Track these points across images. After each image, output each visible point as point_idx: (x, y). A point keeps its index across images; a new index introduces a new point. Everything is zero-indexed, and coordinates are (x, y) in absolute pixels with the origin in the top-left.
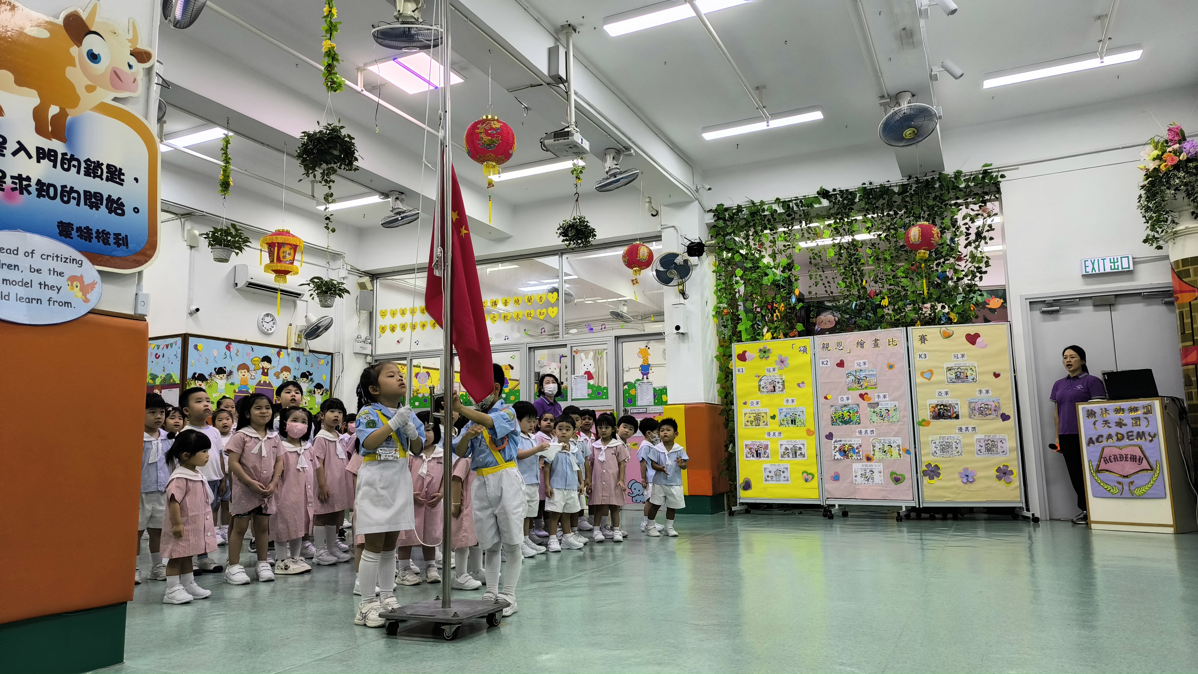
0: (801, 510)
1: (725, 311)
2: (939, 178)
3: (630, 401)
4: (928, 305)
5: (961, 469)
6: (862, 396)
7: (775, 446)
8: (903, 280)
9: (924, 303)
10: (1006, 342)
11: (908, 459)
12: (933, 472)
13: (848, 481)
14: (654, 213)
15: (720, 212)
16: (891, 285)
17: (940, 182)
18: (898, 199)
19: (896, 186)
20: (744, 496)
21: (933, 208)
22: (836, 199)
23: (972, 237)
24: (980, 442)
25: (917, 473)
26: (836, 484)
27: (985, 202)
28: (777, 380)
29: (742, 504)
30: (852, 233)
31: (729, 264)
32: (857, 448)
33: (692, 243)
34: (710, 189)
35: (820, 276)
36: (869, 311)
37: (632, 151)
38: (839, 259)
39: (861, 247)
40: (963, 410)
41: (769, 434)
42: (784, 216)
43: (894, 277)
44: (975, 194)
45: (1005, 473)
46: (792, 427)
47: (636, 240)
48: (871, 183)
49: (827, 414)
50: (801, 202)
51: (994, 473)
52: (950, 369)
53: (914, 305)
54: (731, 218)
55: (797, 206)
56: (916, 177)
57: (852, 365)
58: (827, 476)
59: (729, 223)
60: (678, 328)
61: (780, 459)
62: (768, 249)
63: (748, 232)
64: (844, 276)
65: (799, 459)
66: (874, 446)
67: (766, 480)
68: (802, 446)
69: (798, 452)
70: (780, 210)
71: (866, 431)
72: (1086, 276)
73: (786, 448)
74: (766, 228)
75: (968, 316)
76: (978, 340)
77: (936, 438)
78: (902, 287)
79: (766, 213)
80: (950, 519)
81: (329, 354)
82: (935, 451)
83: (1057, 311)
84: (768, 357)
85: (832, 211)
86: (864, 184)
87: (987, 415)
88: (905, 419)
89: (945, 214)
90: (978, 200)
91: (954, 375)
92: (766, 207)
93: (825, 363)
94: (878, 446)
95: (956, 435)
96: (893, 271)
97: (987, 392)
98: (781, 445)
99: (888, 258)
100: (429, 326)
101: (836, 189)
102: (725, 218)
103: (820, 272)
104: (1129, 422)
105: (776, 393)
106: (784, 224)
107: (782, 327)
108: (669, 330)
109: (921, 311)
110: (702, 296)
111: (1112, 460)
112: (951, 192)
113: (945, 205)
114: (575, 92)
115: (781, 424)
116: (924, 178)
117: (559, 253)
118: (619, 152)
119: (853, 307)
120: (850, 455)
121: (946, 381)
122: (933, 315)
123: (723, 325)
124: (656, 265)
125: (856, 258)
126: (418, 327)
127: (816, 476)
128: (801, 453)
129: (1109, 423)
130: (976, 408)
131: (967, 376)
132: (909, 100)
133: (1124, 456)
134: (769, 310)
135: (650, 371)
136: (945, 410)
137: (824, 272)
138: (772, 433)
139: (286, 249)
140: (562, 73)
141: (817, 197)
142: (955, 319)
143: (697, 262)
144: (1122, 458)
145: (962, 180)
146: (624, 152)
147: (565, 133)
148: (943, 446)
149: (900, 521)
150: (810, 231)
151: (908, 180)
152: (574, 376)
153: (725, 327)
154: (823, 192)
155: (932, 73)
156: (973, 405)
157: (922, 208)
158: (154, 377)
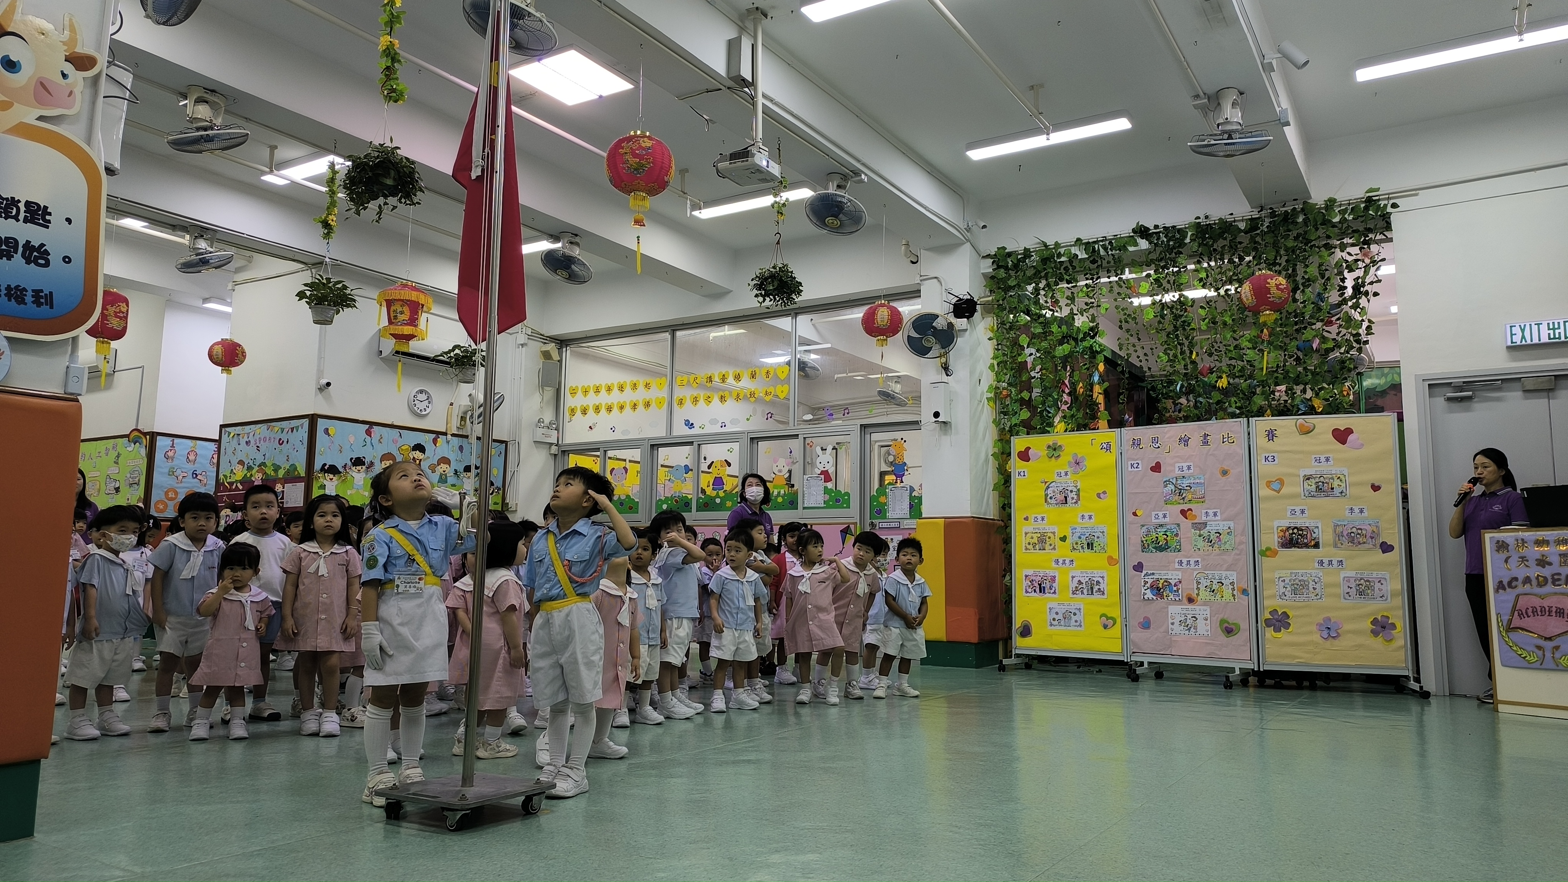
0: (1101, 667)
1: (1005, 392)
2: (1302, 209)
3: (879, 512)
4: (1283, 388)
5: (1320, 619)
6: (1183, 513)
7: (1065, 579)
8: (1248, 351)
9: (1277, 384)
10: (1392, 441)
11: (1245, 602)
12: (1280, 621)
13: (1162, 630)
14: (914, 260)
15: (1001, 259)
16: (1231, 358)
17: (1305, 215)
18: (1244, 239)
19: (1242, 220)
20: (1022, 645)
21: (1293, 252)
22: (1158, 239)
23: (1349, 292)
24: (1348, 581)
25: (1257, 622)
26: (1146, 634)
27: (1368, 243)
28: (1070, 489)
29: (1018, 656)
30: (1179, 287)
31: (1011, 328)
32: (1175, 585)
33: (960, 299)
34: (984, 227)
35: (1134, 346)
36: (1200, 396)
37: (863, 176)
38: (1160, 322)
39: (1192, 306)
40: (1325, 535)
41: (1057, 562)
42: (1087, 264)
43: (1236, 347)
44: (1354, 231)
45: (1383, 627)
46: (1088, 553)
47: (879, 297)
48: (1207, 217)
49: (1135, 537)
50: (1110, 243)
51: (1368, 625)
52: (1308, 478)
53: (1264, 387)
54: (1016, 266)
55: (1105, 249)
56: (1271, 208)
57: (1172, 469)
58: (1134, 622)
59: (1012, 273)
60: (937, 415)
61: (1071, 596)
62: (1064, 307)
63: (1037, 284)
64: (1166, 346)
65: (1096, 597)
66: (1198, 583)
67: (1051, 625)
68: (1100, 580)
69: (1096, 588)
70: (1082, 255)
71: (1188, 562)
72: (1513, 348)
73: (1079, 581)
74: (1061, 280)
75: (1340, 403)
76: (1351, 438)
77: (1284, 573)
78: (1248, 361)
79: (1063, 259)
80: (1306, 688)
81: (501, 442)
82: (1284, 593)
83: (1469, 398)
84: (1059, 456)
85: (1153, 256)
86: (1198, 218)
87: (1360, 543)
88: (1242, 546)
89: (1311, 259)
90: (1358, 240)
91: (1314, 486)
92: (1062, 251)
93: (1135, 466)
94: (1204, 583)
95: (1315, 571)
96: (1235, 339)
97: (1361, 511)
98: (1073, 577)
99: (1229, 321)
100: (628, 408)
101: (1158, 226)
102: (1008, 266)
103: (1133, 340)
104: (1555, 559)
105: (1068, 505)
106: (1087, 274)
107: (1080, 415)
108: (926, 417)
109: (1272, 396)
110: (972, 373)
111: (1530, 614)
112: (1320, 229)
113: (1311, 247)
114: (765, 96)
115: (1074, 549)
116: (1281, 209)
117: (792, 313)
118: (845, 177)
119: (1178, 388)
120: (1165, 594)
121: (1303, 495)
122: (1289, 401)
123: (1002, 412)
124: (907, 329)
125: (1184, 322)
126: (615, 410)
127: (1118, 621)
128: (1099, 589)
129: (1527, 561)
130: (1345, 534)
131: (1332, 489)
132: (1235, 100)
133: (1547, 609)
134: (1063, 392)
135: (906, 473)
136: (1299, 535)
137: (1139, 339)
138: (1061, 561)
139: (397, 307)
140: (746, 74)
141: (1133, 236)
142: (1319, 407)
143: (967, 326)
144: (1545, 611)
145: (1337, 211)
146: (852, 177)
147: (745, 154)
148: (1295, 586)
149: (1231, 688)
150: (1122, 284)
151: (1259, 212)
152: (806, 477)
153: (1005, 414)
154: (1141, 229)
155: (1265, 61)
156: (1339, 530)
157: (1277, 252)
158: (277, 468)
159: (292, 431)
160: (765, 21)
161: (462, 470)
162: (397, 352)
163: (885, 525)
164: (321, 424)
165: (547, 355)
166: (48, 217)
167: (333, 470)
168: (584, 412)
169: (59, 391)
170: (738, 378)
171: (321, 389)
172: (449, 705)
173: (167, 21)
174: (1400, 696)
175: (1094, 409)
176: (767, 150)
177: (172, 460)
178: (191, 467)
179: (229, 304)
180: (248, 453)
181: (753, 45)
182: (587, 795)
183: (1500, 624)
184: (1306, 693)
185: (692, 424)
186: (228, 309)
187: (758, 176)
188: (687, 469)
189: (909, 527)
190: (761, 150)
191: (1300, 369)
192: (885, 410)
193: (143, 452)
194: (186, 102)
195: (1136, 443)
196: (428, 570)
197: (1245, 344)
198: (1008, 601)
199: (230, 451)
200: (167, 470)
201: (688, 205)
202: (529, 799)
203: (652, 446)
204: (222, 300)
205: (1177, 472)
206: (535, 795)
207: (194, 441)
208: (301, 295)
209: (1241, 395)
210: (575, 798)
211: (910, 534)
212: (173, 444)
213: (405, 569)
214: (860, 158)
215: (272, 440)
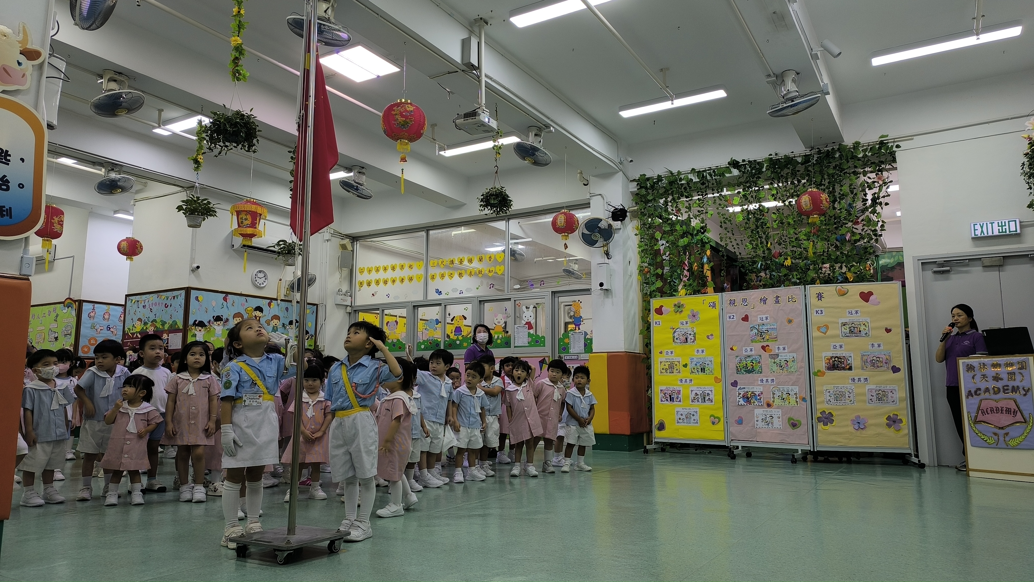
0: (711, 450)
1: (646, 269)
2: (839, 149)
3: (564, 349)
4: (827, 265)
5: (853, 416)
6: (763, 348)
7: (686, 391)
8: (804, 242)
9: (823, 263)
10: (898, 300)
11: (804, 406)
12: (827, 419)
13: (750, 425)
14: (586, 183)
15: (643, 182)
16: (793, 247)
17: (840, 152)
18: (801, 168)
19: (800, 156)
20: (659, 436)
21: (833, 176)
22: (745, 168)
23: (869, 202)
24: (871, 392)
25: (812, 419)
26: (740, 428)
27: (881, 171)
28: (689, 333)
29: (656, 443)
30: (759, 200)
31: (650, 227)
32: (759, 395)
33: (616, 209)
34: (631, 161)
35: (730, 238)
36: (773, 271)
37: (552, 128)
38: (746, 223)
39: (767, 212)
40: (856, 362)
41: (681, 381)
42: (699, 185)
43: (796, 239)
44: (872, 163)
45: (894, 422)
46: (701, 375)
47: (563, 208)
48: (776, 154)
49: (732, 364)
50: (714, 171)
51: (884, 420)
52: (844, 324)
53: (815, 265)
54: (652, 187)
55: (711, 175)
56: (818, 148)
57: (755, 319)
58: (732, 420)
59: (650, 191)
60: (601, 285)
61: (691, 403)
62: (684, 214)
63: (666, 199)
64: (751, 239)
65: (708, 404)
66: (774, 394)
67: (678, 422)
68: (710, 392)
69: (707, 398)
70: (696, 179)
71: (767, 380)
72: (976, 239)
73: (696, 393)
74: (682, 195)
75: (864, 275)
76: (872, 298)
77: (830, 387)
78: (804, 248)
79: (683, 182)
80: (845, 462)
81: (314, 305)
82: (829, 400)
83: (947, 271)
84: (682, 311)
85: (742, 180)
86: (771, 155)
87: (878, 367)
88: (802, 369)
89: (844, 181)
90: (875, 169)
91: (848, 330)
92: (682, 177)
93: (732, 317)
94: (778, 393)
95: (849, 385)
96: (796, 234)
97: (879, 346)
98: (692, 391)
99: (792, 222)
100: (398, 282)
101: (745, 160)
102: (647, 187)
103: (730, 235)
104: (1005, 376)
105: (688, 343)
106: (699, 192)
107: (695, 284)
108: (595, 286)
109: (820, 271)
110: (625, 256)
111: (989, 412)
112: (850, 161)
113: (844, 173)
114: (486, 76)
115: (692, 372)
116: (825, 149)
117: (506, 218)
118: (540, 129)
119: (759, 266)
120: (752, 402)
121: (841, 335)
122: (831, 274)
123: (644, 283)
124: (581, 229)
125: (762, 223)
126: (389, 283)
127: (722, 419)
128: (709, 398)
129: (987, 377)
130: (869, 361)
131: (860, 331)
132: (794, 78)
133: (1000, 409)
134: (684, 269)
135: (582, 323)
136: (839, 362)
137: (733, 234)
138: (684, 380)
139: (243, 216)
140: (474, 61)
141: (728, 167)
142: (851, 278)
143: (621, 226)
144: (998, 410)
145: (861, 150)
146: (544, 129)
147: (473, 114)
148: (837, 395)
149: (796, 463)
150: (722, 198)
151: (810, 151)
152: (516, 326)
153: (647, 283)
154: (734, 162)
155: (813, 53)
156: (865, 358)
157: (823, 177)
158: (164, 323)
159: (174, 299)
160: (487, 27)
161: (288, 324)
162: (244, 246)
163: (568, 358)
164: (193, 294)
165: (344, 247)
166: (8, 158)
167: (201, 324)
168: (369, 284)
169: (16, 273)
170: (470, 261)
171: (193, 271)
172: (279, 480)
173: (89, 27)
174: (906, 467)
175: (704, 280)
176: (488, 111)
177: (93, 318)
178: (106, 323)
179: (132, 215)
180: (144, 314)
181: (478, 42)
182: (371, 539)
183: (970, 419)
184: (845, 465)
185: (441, 292)
186: (131, 218)
187: (483, 128)
188: (437, 322)
189: (584, 358)
190: (484, 112)
191: (838, 253)
192: (568, 282)
193: (74, 313)
194: (102, 80)
195: (732, 302)
196: (265, 390)
197: (802, 237)
198: (650, 408)
199: (132, 312)
200: (90, 325)
201: (437, 148)
202: (332, 543)
203: (414, 306)
204: (127, 212)
205: (759, 321)
206: (336, 540)
207: (108, 306)
208: (179, 208)
209: (800, 271)
210: (363, 541)
211: (585, 363)
212: (94, 308)
213: (249, 390)
214: (550, 116)
215: (161, 304)
